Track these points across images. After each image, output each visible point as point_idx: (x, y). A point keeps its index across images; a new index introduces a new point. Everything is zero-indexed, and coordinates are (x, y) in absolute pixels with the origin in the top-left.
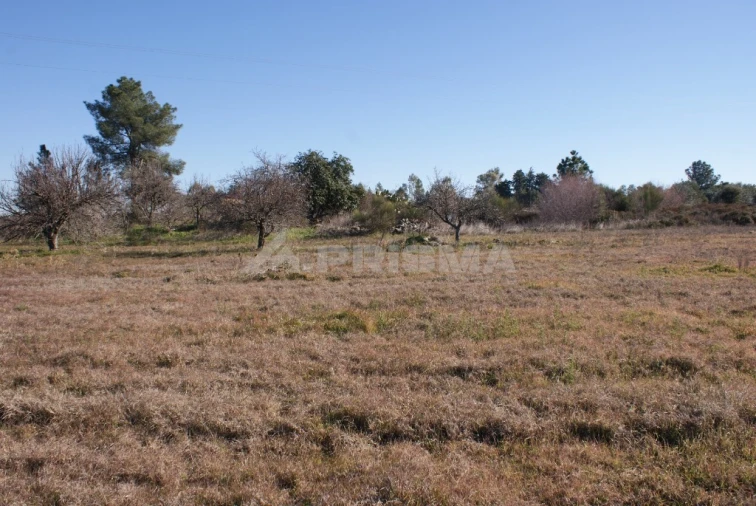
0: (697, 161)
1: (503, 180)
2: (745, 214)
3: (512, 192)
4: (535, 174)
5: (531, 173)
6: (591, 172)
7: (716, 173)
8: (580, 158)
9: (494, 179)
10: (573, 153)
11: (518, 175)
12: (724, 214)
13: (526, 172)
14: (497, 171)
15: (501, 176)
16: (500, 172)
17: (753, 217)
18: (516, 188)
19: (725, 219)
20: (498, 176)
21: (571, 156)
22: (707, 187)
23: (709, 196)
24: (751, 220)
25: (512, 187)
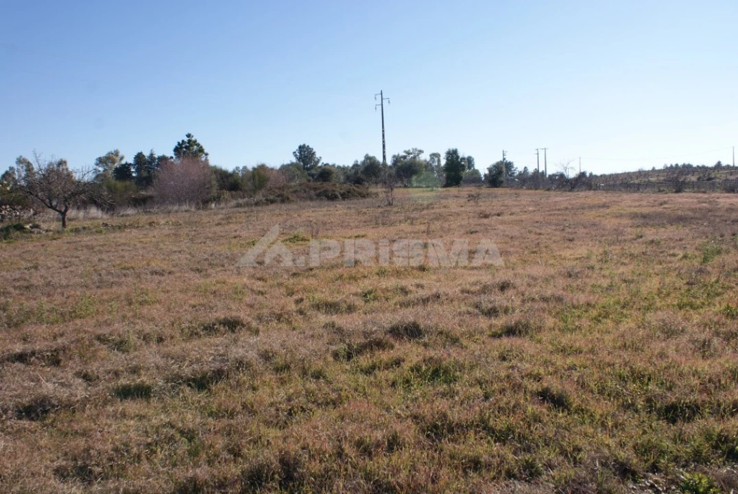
0: (302, 144)
1: (123, 162)
2: (334, 191)
3: (134, 175)
4: (156, 156)
5: (152, 155)
6: (207, 154)
7: (317, 155)
8: (195, 141)
9: (113, 162)
10: (189, 136)
11: (139, 157)
12: (318, 191)
13: (147, 154)
14: (117, 153)
15: (122, 158)
16: (121, 154)
17: (340, 193)
18: (138, 171)
19: (319, 195)
20: (118, 159)
21: (186, 139)
22: (312, 168)
23: (312, 176)
24: (339, 196)
25: (133, 170)
